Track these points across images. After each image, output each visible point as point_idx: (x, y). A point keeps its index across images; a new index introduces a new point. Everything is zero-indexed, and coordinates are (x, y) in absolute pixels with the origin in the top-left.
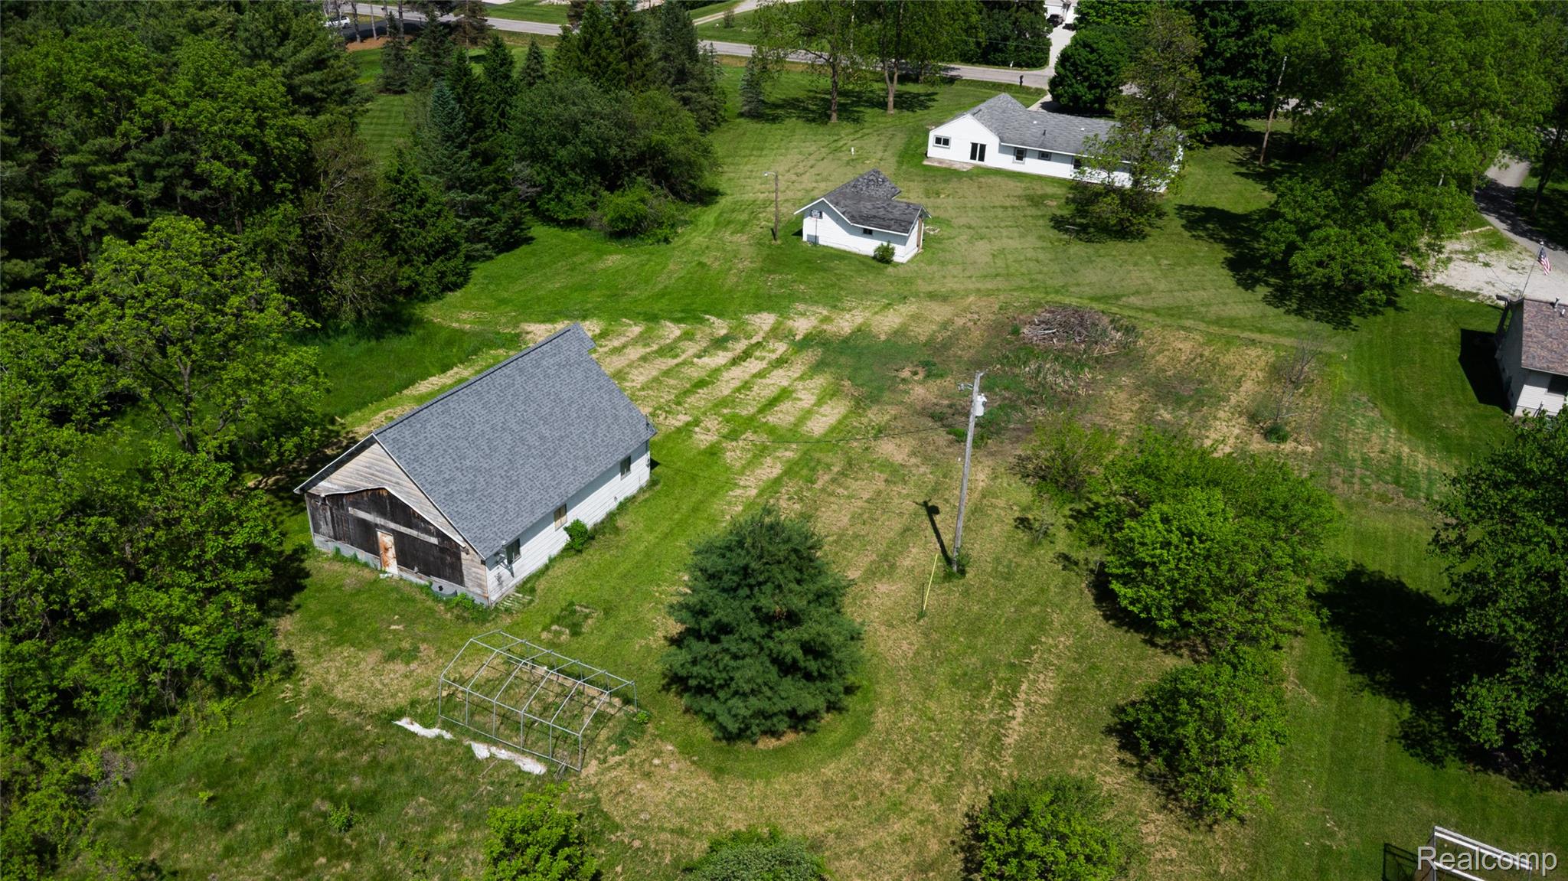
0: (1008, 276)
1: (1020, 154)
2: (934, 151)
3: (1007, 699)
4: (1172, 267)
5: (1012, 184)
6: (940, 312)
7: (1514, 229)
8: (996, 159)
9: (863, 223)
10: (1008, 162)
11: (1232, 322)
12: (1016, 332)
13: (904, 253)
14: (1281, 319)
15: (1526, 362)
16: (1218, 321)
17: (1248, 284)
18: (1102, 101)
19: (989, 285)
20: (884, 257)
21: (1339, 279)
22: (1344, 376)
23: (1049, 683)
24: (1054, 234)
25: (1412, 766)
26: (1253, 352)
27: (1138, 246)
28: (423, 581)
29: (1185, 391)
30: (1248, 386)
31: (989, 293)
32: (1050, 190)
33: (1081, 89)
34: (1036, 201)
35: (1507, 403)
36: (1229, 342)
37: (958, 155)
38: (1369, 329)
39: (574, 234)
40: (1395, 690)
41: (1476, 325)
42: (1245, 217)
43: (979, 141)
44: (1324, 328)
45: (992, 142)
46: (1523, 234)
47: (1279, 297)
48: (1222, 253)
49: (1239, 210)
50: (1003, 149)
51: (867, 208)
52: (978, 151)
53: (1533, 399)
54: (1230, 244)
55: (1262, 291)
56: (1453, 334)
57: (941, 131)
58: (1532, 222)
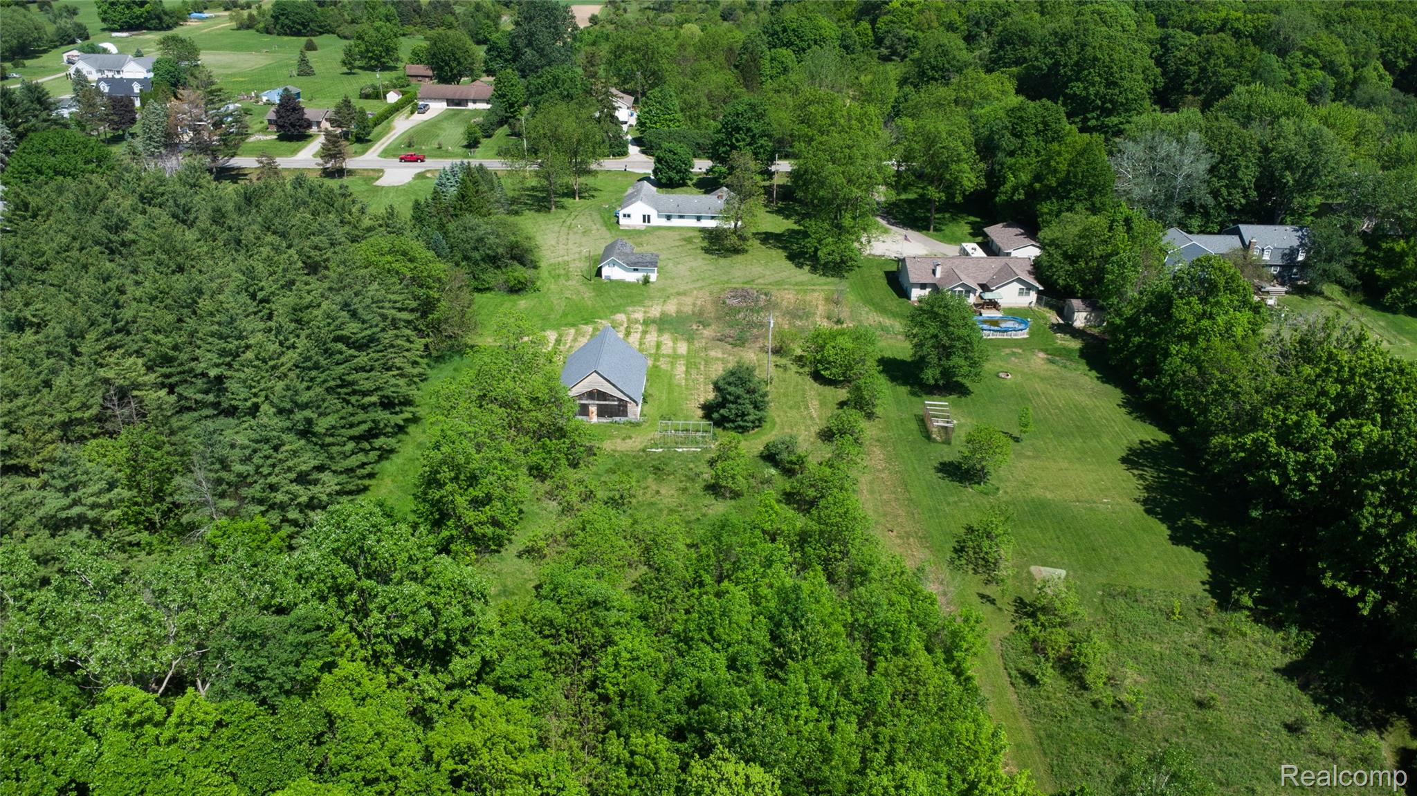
0: (703, 279)
1: (669, 218)
2: (623, 221)
3: (807, 408)
4: (767, 263)
5: (671, 233)
6: (688, 300)
7: (889, 223)
8: (657, 221)
9: (634, 266)
10: (663, 222)
11: (802, 284)
12: (724, 303)
13: (653, 277)
14: (817, 278)
15: (912, 281)
16: (796, 284)
17: (800, 266)
18: (683, 179)
19: (699, 284)
20: (646, 281)
21: (838, 260)
22: (851, 297)
23: (816, 402)
24: (707, 256)
25: (914, 399)
26: (816, 294)
27: (747, 256)
28: (610, 420)
29: (800, 313)
30: (820, 307)
31: (701, 288)
32: (692, 234)
33: (673, 174)
34: (689, 240)
35: (909, 298)
36: (805, 291)
37: (636, 222)
38: (852, 276)
39: (489, 295)
40: (905, 383)
41: (889, 268)
42: (782, 235)
43: (646, 214)
44: (836, 280)
45: (653, 213)
46: (893, 224)
47: (814, 269)
48: (783, 254)
49: (778, 231)
50: (659, 216)
51: (633, 259)
52: (646, 219)
53: (916, 293)
54: (784, 248)
55: (807, 268)
56: (881, 274)
57: (626, 211)
58: (895, 218)
